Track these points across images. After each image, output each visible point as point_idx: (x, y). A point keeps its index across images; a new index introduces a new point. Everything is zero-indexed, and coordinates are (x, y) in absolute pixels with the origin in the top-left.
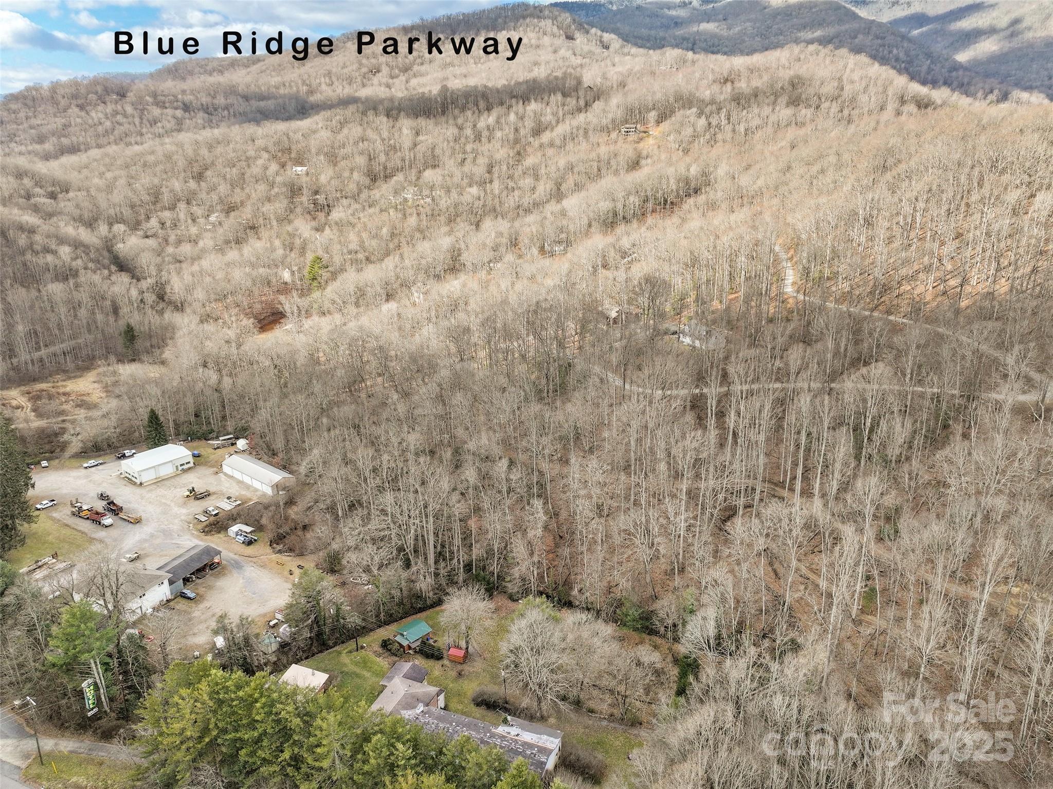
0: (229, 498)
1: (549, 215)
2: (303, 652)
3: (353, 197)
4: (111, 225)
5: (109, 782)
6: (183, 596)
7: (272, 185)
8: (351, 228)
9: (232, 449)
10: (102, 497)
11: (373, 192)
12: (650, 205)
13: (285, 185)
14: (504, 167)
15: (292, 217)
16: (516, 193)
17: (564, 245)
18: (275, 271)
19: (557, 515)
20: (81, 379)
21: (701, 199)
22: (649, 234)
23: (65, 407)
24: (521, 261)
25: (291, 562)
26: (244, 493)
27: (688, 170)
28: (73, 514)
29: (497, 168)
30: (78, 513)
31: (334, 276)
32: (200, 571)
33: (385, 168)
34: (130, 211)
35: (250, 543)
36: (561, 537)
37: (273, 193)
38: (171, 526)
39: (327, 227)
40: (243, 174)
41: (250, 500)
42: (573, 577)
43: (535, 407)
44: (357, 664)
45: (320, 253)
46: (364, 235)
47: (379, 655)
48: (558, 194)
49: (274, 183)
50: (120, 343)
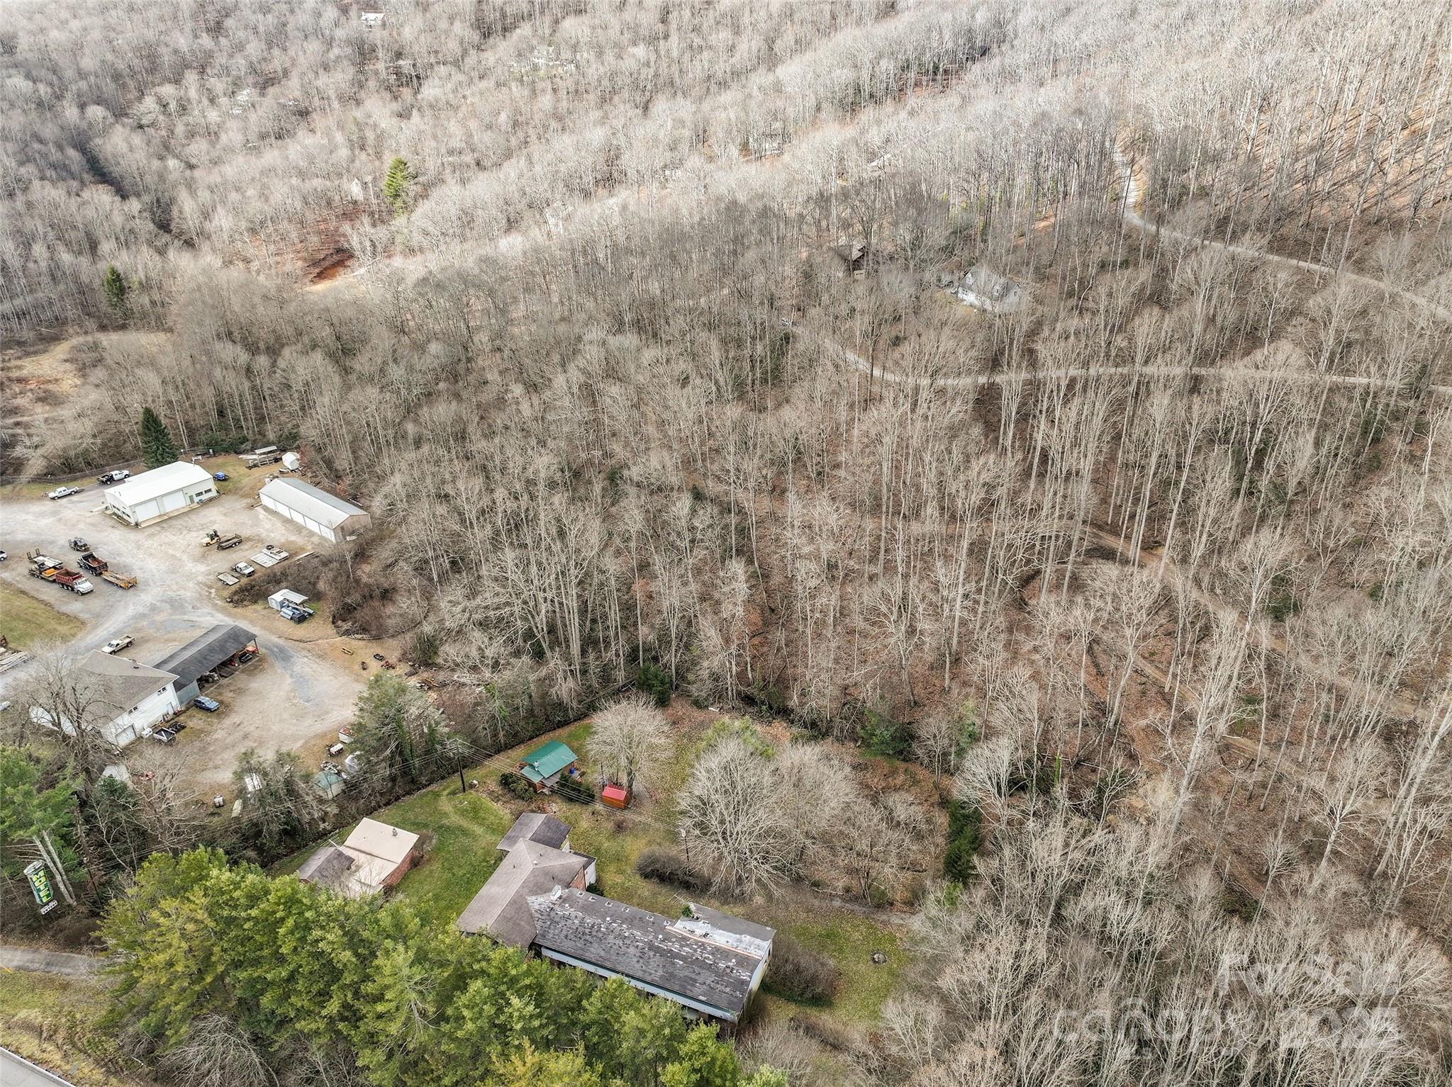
0: (270, 547)
1: (755, 92)
2: (381, 794)
3: (457, 64)
4: (82, 107)
5: (78, 1016)
6: (199, 706)
7: (330, 43)
8: (451, 113)
9: (275, 468)
10: (77, 546)
11: (484, 55)
12: (912, 75)
13: (349, 42)
14: (687, 13)
15: (363, 95)
16: (706, 55)
17: (779, 139)
18: (337, 183)
19: (766, 577)
20: (46, 356)
21: (993, 64)
22: (912, 123)
23: (19, 401)
24: (712, 166)
25: (364, 649)
26: (293, 538)
27: (973, 17)
28: (32, 574)
29: (675, 14)
30: (38, 572)
31: (426, 189)
32: (225, 667)
33: (504, 16)
34: (113, 86)
35: (301, 619)
36: (773, 610)
37: (332, 55)
38: (182, 592)
39: (415, 112)
40: (284, 25)
41: (303, 549)
42: (789, 671)
43: (733, 412)
44: (463, 813)
45: (405, 154)
46: (473, 124)
47: (497, 799)
48: (770, 58)
49: (332, 39)
50: (103, 298)
